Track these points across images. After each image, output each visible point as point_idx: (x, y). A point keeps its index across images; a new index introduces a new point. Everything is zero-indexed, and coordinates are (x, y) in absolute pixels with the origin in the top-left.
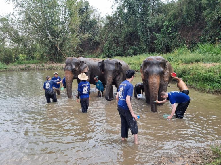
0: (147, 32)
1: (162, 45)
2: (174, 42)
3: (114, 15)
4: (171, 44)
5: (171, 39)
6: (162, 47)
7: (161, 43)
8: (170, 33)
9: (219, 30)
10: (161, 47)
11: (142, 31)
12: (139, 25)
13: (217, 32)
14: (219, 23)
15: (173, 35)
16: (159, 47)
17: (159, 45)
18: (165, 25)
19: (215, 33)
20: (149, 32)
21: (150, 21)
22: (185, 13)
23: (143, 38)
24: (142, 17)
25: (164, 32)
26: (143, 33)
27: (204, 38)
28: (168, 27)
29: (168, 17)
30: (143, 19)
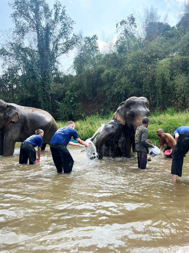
0: (48, 99)
1: (66, 114)
2: (77, 112)
3: (4, 75)
4: (74, 114)
5: (74, 110)
6: (66, 116)
7: (64, 113)
8: (73, 103)
9: (117, 103)
10: (64, 116)
11: (43, 98)
12: (40, 90)
13: (116, 105)
14: (117, 97)
15: (75, 105)
16: (63, 116)
17: (62, 114)
18: (68, 94)
19: (114, 107)
20: (50, 100)
21: (52, 88)
22: (86, 86)
23: (44, 105)
24: (43, 82)
25: (67, 101)
26: (44, 100)
27: (105, 110)
28: (71, 96)
29: (70, 87)
30: (44, 85)
